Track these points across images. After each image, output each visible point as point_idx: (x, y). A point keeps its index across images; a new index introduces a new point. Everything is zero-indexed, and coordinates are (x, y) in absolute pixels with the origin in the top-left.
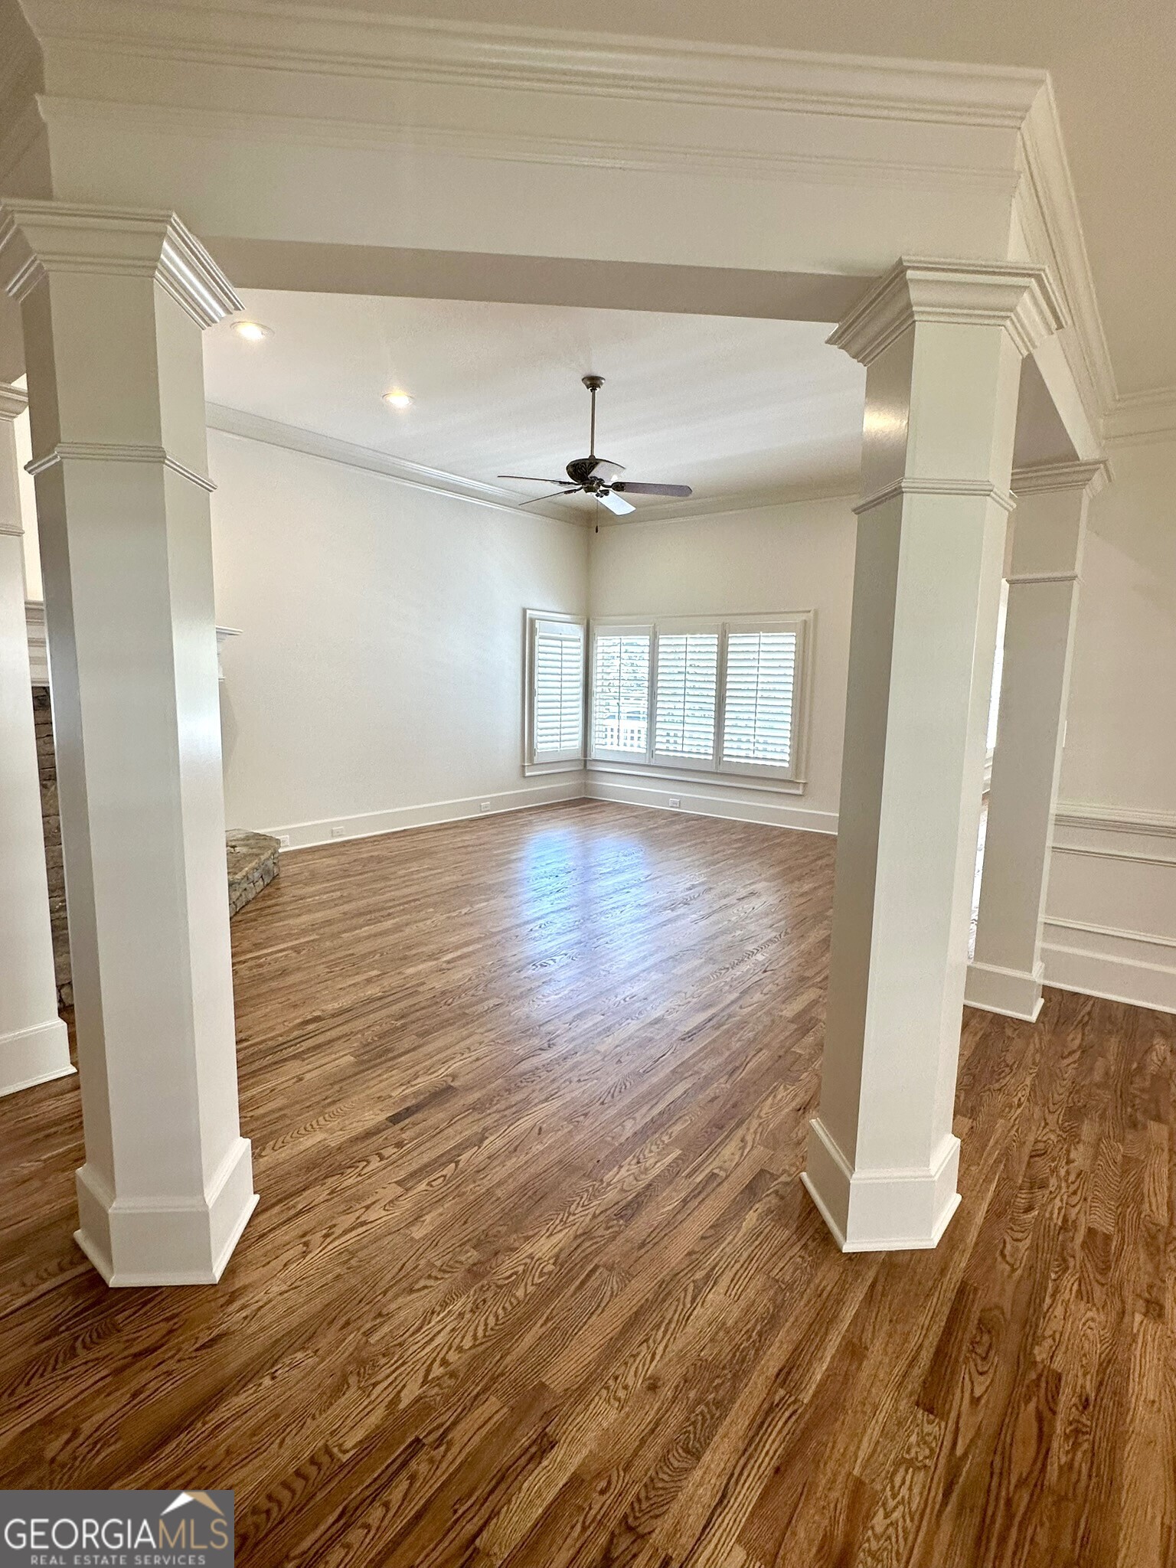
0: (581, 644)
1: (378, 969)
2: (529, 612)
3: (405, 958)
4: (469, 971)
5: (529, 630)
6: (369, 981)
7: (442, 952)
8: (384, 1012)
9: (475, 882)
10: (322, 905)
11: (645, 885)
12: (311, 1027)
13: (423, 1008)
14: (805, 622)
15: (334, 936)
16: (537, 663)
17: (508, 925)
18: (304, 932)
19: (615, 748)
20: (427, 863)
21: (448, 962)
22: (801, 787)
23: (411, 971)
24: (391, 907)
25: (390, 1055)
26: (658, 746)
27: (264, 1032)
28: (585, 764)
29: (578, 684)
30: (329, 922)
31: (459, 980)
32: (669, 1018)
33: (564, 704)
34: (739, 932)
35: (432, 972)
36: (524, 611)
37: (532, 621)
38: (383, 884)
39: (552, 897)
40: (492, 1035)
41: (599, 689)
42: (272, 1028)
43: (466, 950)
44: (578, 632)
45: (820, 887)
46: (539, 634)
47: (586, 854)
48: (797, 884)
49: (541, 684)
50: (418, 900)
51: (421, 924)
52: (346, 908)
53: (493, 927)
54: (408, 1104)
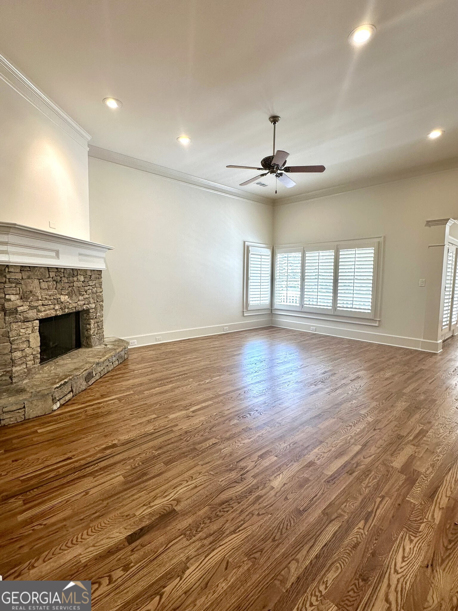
0: (270, 257)
1: (155, 414)
2: (246, 243)
3: (170, 408)
4: (202, 418)
5: (246, 251)
6: (149, 422)
7: (191, 405)
8: (151, 444)
9: (215, 366)
10: (142, 375)
11: (300, 370)
12: (108, 452)
13: (172, 443)
14: (379, 242)
15: (142, 392)
16: (250, 265)
17: (228, 391)
18: (128, 389)
19: (285, 303)
20: (194, 355)
21: (193, 412)
22: (378, 322)
23: (172, 416)
24: (172, 378)
25: (145, 478)
26: (305, 303)
27: (83, 453)
28: (271, 311)
29: (268, 275)
30: (141, 384)
31: (197, 424)
32: (318, 462)
33: (262, 284)
34: (354, 401)
35: (184, 418)
36: (244, 242)
37: (248, 247)
38: (172, 365)
39: (252, 375)
40: (208, 467)
41: (278, 277)
42: (87, 451)
43: (204, 405)
44: (268, 252)
45: (396, 375)
46: (251, 253)
47: (272, 352)
48: (382, 373)
49: (252, 275)
50: (186, 374)
51: (184, 388)
52: (152, 377)
53: (220, 391)
54: (144, 524)
